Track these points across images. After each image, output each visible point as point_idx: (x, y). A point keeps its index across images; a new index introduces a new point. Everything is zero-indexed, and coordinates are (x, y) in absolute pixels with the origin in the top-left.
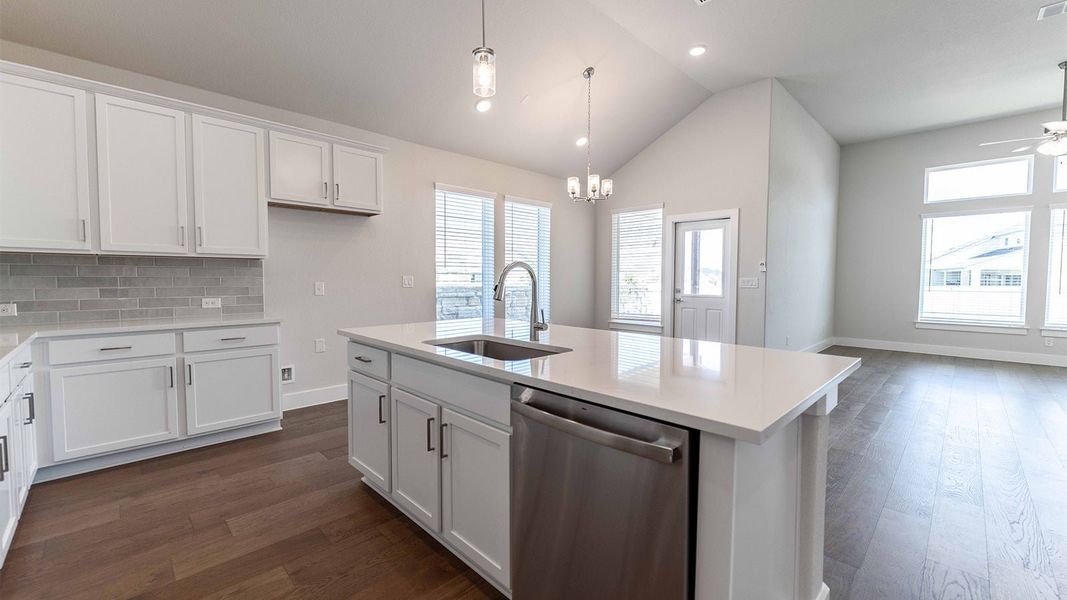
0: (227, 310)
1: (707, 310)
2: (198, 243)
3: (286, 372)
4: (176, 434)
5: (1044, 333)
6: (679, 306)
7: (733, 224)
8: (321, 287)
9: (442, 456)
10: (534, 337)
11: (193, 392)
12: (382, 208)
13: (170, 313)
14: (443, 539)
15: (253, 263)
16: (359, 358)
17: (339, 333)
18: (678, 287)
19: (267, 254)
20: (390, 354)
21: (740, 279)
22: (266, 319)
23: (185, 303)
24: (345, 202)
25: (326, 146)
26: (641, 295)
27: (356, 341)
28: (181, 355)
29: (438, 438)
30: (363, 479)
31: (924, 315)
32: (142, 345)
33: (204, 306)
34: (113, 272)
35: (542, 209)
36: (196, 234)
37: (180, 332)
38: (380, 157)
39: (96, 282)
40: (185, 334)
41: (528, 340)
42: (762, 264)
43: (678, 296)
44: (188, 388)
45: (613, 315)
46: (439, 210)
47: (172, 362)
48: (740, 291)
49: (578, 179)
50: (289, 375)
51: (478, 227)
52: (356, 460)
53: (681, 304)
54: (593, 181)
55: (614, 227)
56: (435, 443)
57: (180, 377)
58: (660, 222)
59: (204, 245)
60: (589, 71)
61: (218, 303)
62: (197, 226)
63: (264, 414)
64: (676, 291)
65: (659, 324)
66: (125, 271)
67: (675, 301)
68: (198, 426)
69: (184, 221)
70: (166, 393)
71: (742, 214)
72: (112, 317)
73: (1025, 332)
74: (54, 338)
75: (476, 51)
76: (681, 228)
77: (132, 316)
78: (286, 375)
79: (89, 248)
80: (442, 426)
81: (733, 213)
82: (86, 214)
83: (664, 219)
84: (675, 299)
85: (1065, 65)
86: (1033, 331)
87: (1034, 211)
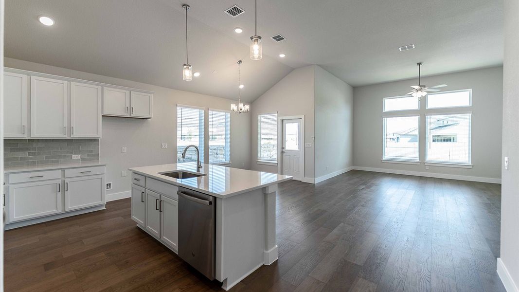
0: (83, 160)
2: (71, 133)
3: (109, 185)
4: (60, 211)
5: (425, 164)
6: (284, 154)
7: (303, 121)
8: (125, 150)
9: (160, 211)
10: (198, 170)
11: (68, 194)
12: (152, 116)
13: (58, 161)
14: (161, 241)
15: (95, 140)
16: (135, 179)
17: (129, 169)
18: (284, 146)
19: (101, 136)
20: (146, 177)
21: (305, 144)
22: (100, 163)
23: (64, 157)
24: (135, 114)
25: (128, 92)
27: (135, 173)
28: (64, 179)
29: (159, 205)
30: (137, 225)
31: (385, 157)
32: (47, 175)
33: (73, 158)
34: (34, 145)
35: (227, 113)
36: (70, 129)
37: (63, 170)
38: (152, 96)
39: (27, 149)
40: (65, 170)
41: (196, 172)
42: (313, 138)
43: (284, 150)
44: (66, 192)
45: (258, 158)
46: (179, 115)
47: (60, 182)
48: (306, 148)
50: (110, 186)
51: (198, 122)
52: (134, 217)
54: (241, 105)
55: (259, 121)
56: (158, 208)
57: (63, 188)
58: (276, 119)
59: (74, 134)
60: (240, 62)
61: (79, 157)
62: (72, 126)
63: (98, 202)
64: (283, 148)
65: (276, 162)
66: (40, 145)
67: (282, 152)
68: (70, 207)
69: (66, 125)
70: (57, 195)
71: (306, 117)
72: (33, 164)
73: (419, 164)
74: (11, 173)
75: (184, 65)
76: (284, 122)
77: (42, 163)
78: (108, 187)
79: (26, 137)
80: (160, 201)
81: (303, 117)
82: (25, 123)
83: (278, 118)
84: (282, 151)
85: (419, 64)
86: (422, 163)
87: (420, 116)
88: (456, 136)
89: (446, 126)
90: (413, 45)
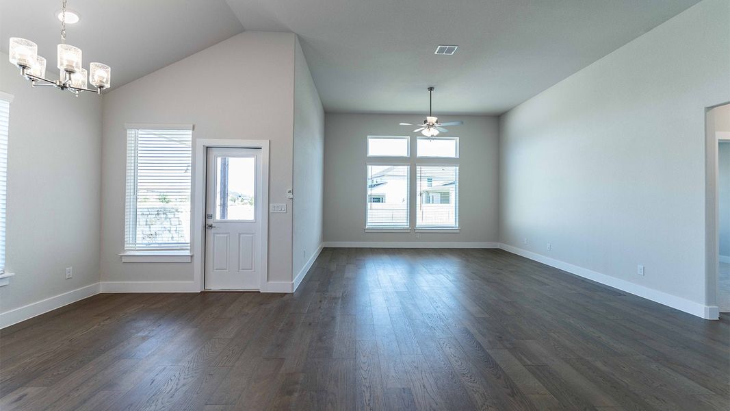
1: (240, 234)
5: (416, 231)
6: (210, 232)
7: (264, 153)
18: (209, 212)
21: (271, 205)
26: (170, 215)
31: (369, 224)
42: (289, 192)
43: (210, 222)
45: (127, 246)
48: (270, 214)
49: (36, 47)
53: (213, 230)
58: (190, 144)
64: (207, 216)
65: (188, 253)
67: (207, 227)
73: (409, 231)
76: (213, 153)
81: (264, 144)
83: (194, 142)
84: (206, 225)
85: (431, 89)
86: (412, 230)
87: (411, 166)
88: (384, 196)
89: (377, 185)
90: (456, 47)
